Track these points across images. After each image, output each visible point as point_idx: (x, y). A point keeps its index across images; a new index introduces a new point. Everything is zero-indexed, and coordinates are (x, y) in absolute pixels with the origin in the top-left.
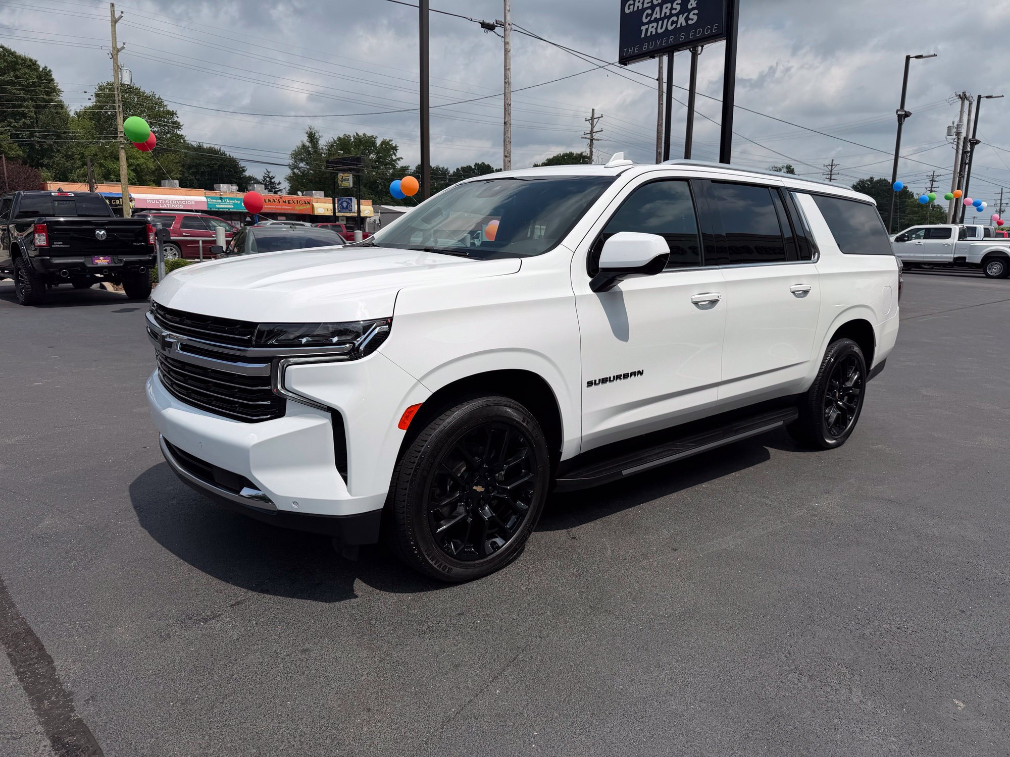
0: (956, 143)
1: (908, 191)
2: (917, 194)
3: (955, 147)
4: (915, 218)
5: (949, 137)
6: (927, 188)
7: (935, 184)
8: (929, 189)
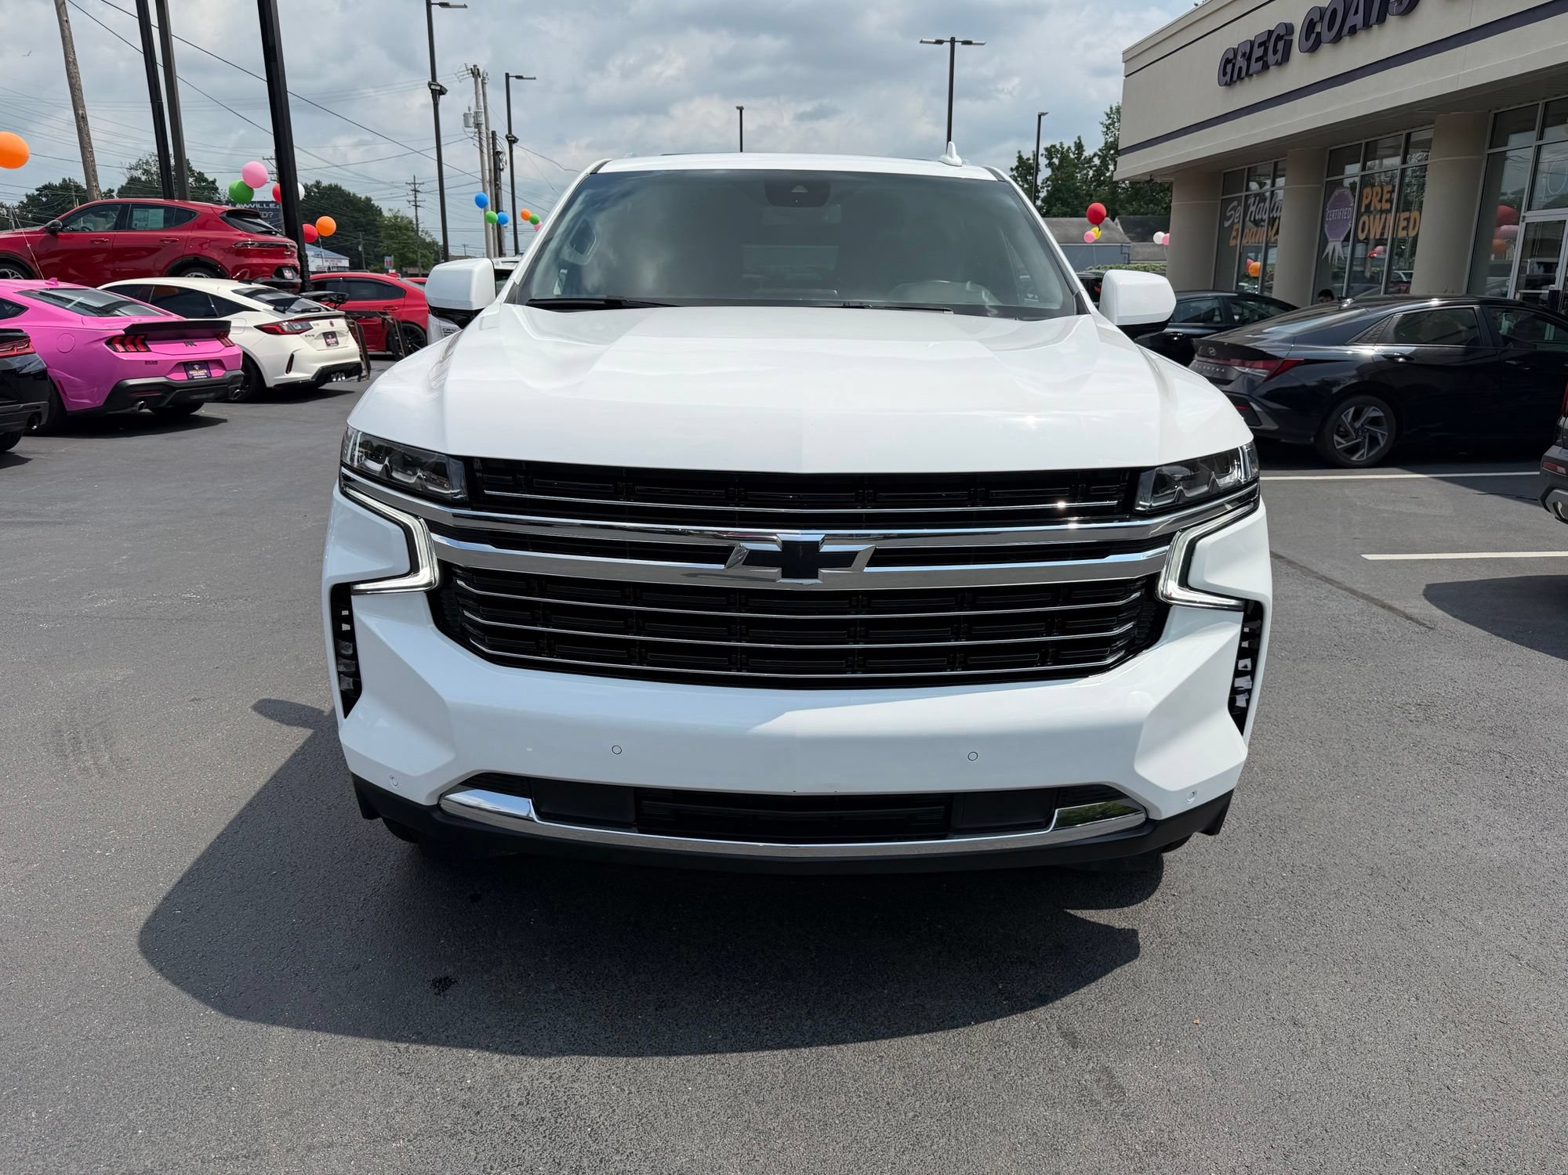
0: (478, 139)
1: (373, 205)
2: (390, 210)
3: (478, 145)
4: (394, 246)
5: (467, 129)
6: (409, 202)
7: (419, 196)
8: (414, 203)
